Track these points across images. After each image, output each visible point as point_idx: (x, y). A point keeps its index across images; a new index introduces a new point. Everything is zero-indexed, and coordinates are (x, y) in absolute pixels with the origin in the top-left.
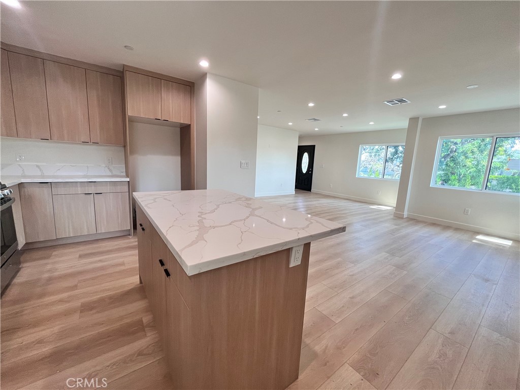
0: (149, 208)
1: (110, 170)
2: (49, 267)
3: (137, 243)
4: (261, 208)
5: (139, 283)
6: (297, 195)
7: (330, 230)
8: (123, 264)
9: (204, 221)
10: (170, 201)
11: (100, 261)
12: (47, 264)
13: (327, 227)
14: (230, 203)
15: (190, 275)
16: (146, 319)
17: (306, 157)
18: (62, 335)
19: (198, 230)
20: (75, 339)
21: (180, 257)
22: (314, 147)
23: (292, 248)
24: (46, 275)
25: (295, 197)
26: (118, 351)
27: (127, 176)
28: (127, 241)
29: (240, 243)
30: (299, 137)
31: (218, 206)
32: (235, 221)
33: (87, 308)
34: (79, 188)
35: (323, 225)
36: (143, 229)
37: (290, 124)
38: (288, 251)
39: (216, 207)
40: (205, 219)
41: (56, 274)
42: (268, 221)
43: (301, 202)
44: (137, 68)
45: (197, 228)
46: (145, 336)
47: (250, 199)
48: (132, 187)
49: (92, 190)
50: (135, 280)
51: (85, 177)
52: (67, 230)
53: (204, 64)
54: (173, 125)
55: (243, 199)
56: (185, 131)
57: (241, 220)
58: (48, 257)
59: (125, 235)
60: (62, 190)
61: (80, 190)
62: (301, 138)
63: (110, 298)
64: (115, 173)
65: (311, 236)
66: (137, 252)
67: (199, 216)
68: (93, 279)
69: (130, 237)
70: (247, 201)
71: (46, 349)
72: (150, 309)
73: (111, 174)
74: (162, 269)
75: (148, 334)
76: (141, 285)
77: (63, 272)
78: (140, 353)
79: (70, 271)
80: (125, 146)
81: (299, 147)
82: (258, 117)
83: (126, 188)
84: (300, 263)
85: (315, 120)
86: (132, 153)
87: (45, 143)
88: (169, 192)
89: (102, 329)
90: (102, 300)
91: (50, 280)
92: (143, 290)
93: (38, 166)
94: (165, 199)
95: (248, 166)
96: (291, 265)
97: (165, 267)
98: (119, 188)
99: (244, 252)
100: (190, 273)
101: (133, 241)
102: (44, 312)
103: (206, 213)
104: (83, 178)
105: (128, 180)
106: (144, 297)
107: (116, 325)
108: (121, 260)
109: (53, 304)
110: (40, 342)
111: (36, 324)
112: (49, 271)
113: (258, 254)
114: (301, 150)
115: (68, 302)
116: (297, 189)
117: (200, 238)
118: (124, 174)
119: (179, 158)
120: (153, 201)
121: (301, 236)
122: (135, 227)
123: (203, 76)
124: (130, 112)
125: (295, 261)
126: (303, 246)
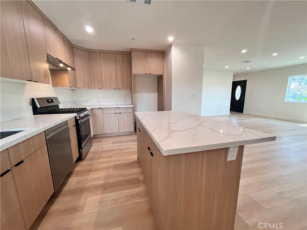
0: (143, 120)
1: (125, 102)
2: (101, 146)
3: (136, 139)
4: (206, 121)
5: (137, 159)
6: (231, 115)
7: (261, 138)
8: (130, 148)
9: (171, 127)
10: (152, 116)
11: (121, 146)
12: (100, 145)
13: (258, 136)
14: (186, 118)
15: (164, 155)
16: (141, 178)
17: (239, 89)
18: (107, 177)
19: (168, 132)
20: (111, 180)
21: (159, 145)
22: (246, 81)
23: (229, 148)
24: (101, 150)
25: (230, 116)
26: (128, 191)
27: (132, 104)
28: (132, 137)
29: (193, 141)
30: (233, 75)
31: (179, 120)
32: (190, 128)
33: (116, 167)
34: (112, 110)
35: (255, 134)
36: (140, 131)
37: (227, 67)
38: (227, 149)
39: (177, 120)
40: (171, 126)
41: (104, 150)
42: (211, 129)
43: (234, 120)
44: (137, 49)
45: (168, 131)
46: (140, 186)
47: (199, 116)
48: (134, 109)
49: (117, 111)
50: (135, 157)
51: (115, 105)
52: (108, 131)
53: (171, 39)
54: (154, 76)
55: (194, 116)
56: (160, 78)
57: (193, 128)
58: (101, 142)
59: (131, 134)
60: (106, 112)
61: (113, 111)
62: (235, 76)
63: (125, 164)
64: (127, 103)
65: (244, 141)
66: (136, 143)
67: (168, 125)
68: (118, 154)
69: (133, 135)
70: (197, 117)
71: (101, 182)
72: (143, 173)
73: (125, 104)
74: (149, 152)
75: (142, 186)
76: (138, 160)
77: (106, 149)
78: (138, 195)
79: (109, 149)
80: (131, 90)
81: (234, 82)
82: (204, 66)
83: (131, 111)
84: (235, 159)
85: (247, 62)
86: (134, 93)
87: (100, 91)
88: (151, 112)
89: (122, 178)
90: (121, 164)
91: (102, 152)
92: (139, 163)
93: (98, 101)
94: (151, 116)
95: (197, 97)
96: (229, 159)
97: (151, 151)
98: (128, 111)
99: (196, 147)
100: (165, 154)
101: (134, 137)
102: (100, 166)
103: (172, 124)
104: (114, 106)
105: (132, 106)
106: (140, 167)
107: (128, 178)
108: (129, 146)
109: (103, 162)
110: (99, 178)
111: (97, 170)
112: (101, 148)
113: (204, 149)
114: (235, 85)
115: (108, 163)
116: (231, 111)
117: (169, 136)
118: (131, 103)
119: (157, 94)
120: (144, 117)
121: (236, 140)
122: (135, 131)
123: (170, 46)
124: (134, 72)
125: (232, 156)
126: (238, 148)
